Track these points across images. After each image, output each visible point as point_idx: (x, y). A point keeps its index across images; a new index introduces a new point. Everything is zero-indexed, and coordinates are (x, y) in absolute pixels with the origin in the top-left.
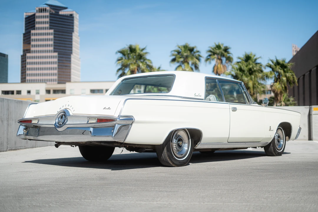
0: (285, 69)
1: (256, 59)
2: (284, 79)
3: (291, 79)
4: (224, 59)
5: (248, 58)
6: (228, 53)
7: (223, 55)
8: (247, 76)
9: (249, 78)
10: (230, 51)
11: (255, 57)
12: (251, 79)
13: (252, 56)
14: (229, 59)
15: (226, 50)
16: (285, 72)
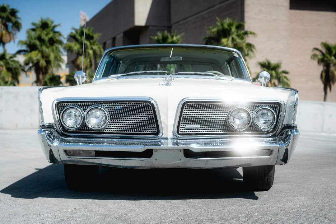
0: (92, 41)
1: (54, 27)
2: (91, 52)
3: (98, 52)
4: (10, 25)
5: (45, 25)
6: (16, 18)
7: (9, 20)
8: (47, 47)
9: (50, 49)
10: (18, 15)
11: (53, 25)
12: (53, 51)
13: (50, 23)
14: (17, 24)
15: (13, 13)
16: (91, 44)
